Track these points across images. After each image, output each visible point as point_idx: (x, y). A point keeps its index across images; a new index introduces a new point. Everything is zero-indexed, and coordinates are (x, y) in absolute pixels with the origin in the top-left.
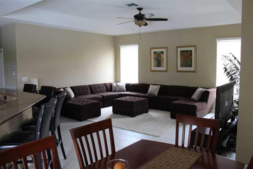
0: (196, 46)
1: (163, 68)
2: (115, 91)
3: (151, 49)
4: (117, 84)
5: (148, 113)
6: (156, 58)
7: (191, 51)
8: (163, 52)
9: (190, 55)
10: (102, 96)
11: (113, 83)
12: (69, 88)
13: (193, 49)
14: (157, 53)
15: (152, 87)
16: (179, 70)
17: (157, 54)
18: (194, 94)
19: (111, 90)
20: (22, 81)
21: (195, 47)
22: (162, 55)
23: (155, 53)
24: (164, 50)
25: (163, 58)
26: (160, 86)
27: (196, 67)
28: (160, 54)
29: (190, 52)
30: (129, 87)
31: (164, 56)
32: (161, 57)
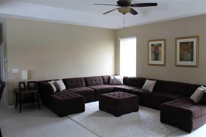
0: (198, 36)
1: (161, 62)
2: (112, 84)
3: (149, 41)
4: (114, 77)
5: (138, 111)
6: (154, 51)
7: (192, 43)
8: (160, 45)
9: (190, 47)
10: (94, 90)
11: (111, 76)
12: (61, 80)
13: (194, 40)
14: (155, 45)
15: (147, 82)
16: (178, 64)
17: (155, 47)
18: (193, 93)
19: (108, 83)
20: (13, 73)
21: (197, 38)
22: (160, 48)
23: (152, 45)
24: (162, 42)
25: (161, 51)
26: (156, 82)
27: (198, 61)
28: (158, 47)
29: (190, 44)
30: (126, 81)
31: (162, 49)
32: (159, 50)
